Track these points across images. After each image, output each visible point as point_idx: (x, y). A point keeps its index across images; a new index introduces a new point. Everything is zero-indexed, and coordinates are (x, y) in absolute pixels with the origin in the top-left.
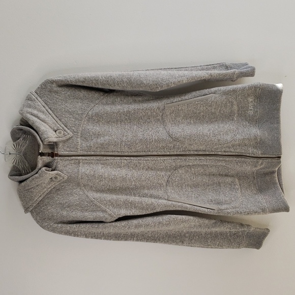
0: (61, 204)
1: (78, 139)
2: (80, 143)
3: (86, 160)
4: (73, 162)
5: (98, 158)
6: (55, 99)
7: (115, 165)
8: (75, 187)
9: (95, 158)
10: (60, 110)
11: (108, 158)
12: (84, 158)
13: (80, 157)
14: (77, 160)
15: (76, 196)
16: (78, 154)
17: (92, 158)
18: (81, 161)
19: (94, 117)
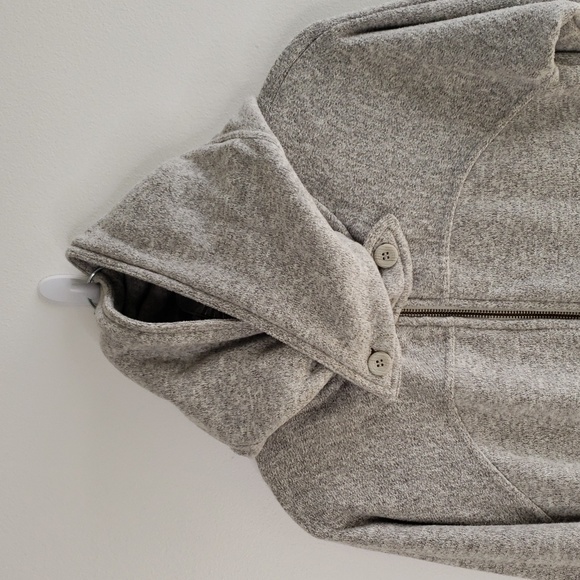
0: (379, 468)
1: (444, 259)
2: (449, 272)
3: (469, 327)
4: (425, 333)
5: (511, 322)
6: (361, 117)
7: (569, 348)
8: (428, 415)
9: (499, 323)
10: (379, 158)
11: (544, 322)
12: (461, 321)
13: (450, 319)
14: (438, 326)
15: (432, 445)
16: (443, 307)
17: (489, 322)
18: (452, 331)
19: (494, 182)
